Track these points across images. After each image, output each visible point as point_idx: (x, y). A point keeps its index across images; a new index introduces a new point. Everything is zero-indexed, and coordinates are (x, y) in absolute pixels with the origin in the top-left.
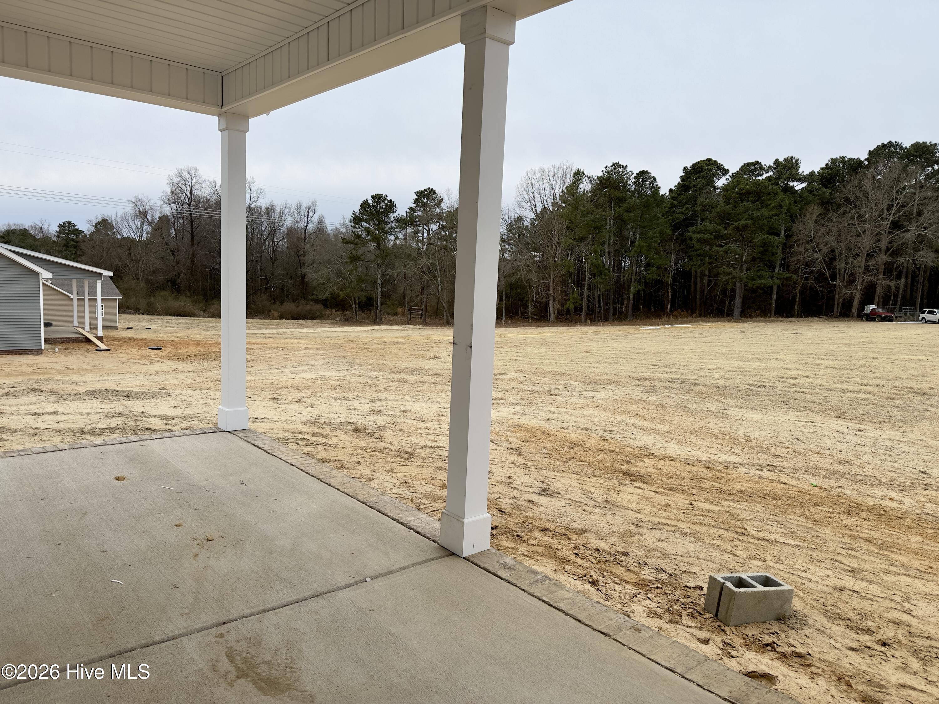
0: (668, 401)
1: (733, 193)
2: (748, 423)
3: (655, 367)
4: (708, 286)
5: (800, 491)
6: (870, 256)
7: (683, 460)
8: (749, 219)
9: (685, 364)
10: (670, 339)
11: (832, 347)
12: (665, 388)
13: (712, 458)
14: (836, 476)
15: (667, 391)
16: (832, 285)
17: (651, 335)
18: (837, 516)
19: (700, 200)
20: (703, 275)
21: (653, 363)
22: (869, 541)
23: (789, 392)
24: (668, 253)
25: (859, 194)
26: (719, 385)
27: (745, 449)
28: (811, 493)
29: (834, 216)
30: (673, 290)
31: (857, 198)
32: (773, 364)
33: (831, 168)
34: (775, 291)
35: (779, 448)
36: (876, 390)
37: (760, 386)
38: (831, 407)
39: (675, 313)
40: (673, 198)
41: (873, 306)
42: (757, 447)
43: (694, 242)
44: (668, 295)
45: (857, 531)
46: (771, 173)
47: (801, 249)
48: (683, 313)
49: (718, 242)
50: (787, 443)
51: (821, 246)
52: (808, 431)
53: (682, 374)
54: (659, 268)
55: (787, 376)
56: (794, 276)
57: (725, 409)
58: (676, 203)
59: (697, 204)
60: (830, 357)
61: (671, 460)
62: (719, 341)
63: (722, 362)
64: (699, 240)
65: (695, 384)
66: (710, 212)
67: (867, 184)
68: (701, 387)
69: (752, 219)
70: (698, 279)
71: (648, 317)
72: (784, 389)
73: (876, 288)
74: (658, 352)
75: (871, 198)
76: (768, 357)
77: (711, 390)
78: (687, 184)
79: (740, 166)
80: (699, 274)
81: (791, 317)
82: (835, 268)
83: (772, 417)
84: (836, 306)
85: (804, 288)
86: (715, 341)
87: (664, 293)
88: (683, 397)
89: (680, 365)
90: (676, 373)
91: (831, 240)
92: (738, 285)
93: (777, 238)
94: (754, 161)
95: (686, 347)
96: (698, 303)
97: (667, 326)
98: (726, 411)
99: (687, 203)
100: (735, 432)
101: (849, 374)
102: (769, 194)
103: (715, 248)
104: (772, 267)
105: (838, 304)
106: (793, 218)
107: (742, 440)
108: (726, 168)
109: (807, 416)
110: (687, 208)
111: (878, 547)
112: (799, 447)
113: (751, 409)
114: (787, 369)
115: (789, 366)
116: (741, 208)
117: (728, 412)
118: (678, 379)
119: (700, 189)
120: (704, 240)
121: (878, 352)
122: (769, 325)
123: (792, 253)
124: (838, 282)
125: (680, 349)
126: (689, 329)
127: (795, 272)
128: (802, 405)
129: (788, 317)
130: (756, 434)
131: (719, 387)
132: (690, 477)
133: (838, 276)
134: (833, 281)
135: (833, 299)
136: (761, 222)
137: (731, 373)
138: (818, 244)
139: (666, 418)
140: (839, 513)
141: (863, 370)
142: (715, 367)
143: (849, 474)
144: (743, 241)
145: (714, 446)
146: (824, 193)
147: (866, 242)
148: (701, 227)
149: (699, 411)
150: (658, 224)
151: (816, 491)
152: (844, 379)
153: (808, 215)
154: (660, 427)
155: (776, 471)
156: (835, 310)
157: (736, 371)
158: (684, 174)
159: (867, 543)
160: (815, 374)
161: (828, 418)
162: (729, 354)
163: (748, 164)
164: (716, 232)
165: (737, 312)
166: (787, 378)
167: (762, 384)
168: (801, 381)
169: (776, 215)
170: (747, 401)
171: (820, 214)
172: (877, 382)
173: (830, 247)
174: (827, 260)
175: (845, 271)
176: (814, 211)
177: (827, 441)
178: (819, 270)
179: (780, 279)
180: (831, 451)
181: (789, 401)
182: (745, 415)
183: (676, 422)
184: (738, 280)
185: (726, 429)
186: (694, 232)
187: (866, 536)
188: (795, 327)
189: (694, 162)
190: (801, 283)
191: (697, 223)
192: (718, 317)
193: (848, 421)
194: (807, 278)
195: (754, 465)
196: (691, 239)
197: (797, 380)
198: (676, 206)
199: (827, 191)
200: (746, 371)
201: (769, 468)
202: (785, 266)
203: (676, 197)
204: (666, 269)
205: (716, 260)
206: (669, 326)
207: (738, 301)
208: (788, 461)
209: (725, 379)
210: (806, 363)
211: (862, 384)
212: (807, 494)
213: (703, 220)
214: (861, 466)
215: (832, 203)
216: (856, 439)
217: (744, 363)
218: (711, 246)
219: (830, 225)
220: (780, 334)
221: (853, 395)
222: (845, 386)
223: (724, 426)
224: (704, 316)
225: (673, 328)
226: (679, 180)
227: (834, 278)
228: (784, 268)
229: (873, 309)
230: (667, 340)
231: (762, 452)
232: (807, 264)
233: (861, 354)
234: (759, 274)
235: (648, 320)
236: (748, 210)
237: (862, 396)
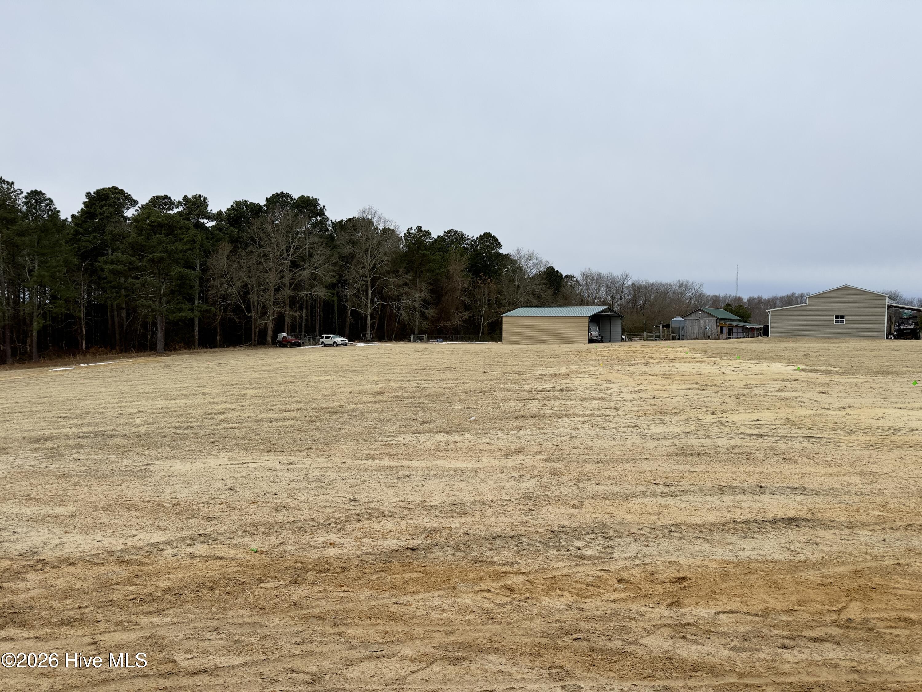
0: (76, 467)
1: (145, 224)
2: (175, 478)
3: (63, 420)
4: (127, 320)
5: (240, 565)
6: (277, 291)
7: (87, 558)
8: (164, 252)
9: (101, 411)
10: (86, 381)
11: (255, 375)
12: (72, 447)
13: (129, 543)
14: (275, 529)
15: (75, 451)
16: (248, 316)
17: (61, 378)
18: (284, 590)
19: (109, 229)
20: (120, 308)
21: (59, 415)
22: (322, 618)
23: (218, 429)
24: (77, 284)
25: (262, 235)
26: (140, 433)
27: (173, 518)
28: (252, 563)
29: (243, 253)
30: (87, 324)
31: (261, 238)
32: (199, 399)
33: (237, 210)
34: (196, 323)
35: (212, 506)
36: (298, 415)
37: (187, 428)
38: (260, 441)
39: (92, 350)
40: (76, 224)
41: (284, 334)
42: (187, 510)
43: (106, 273)
44: (82, 331)
45: (308, 607)
46: (181, 209)
47: (217, 283)
48: (100, 350)
49: (133, 274)
50: (220, 497)
51: (235, 280)
52: (240, 475)
53: (97, 424)
54: (66, 301)
55: (214, 411)
56: (213, 309)
57: (148, 465)
58: (81, 230)
59: (105, 233)
60: (254, 386)
61: (71, 564)
62: (142, 379)
63: (145, 404)
64: (112, 272)
65: (113, 436)
66: (122, 243)
67: (268, 227)
68: (118, 439)
69: (167, 252)
70: (116, 313)
71: (59, 356)
72: (212, 427)
73: (284, 318)
74: (67, 400)
75: (272, 239)
76: (194, 392)
77: (132, 442)
78: (92, 210)
79: (149, 199)
80: (115, 307)
81: (215, 347)
82: (249, 301)
83: (202, 465)
84: (253, 336)
85: (223, 319)
86: (137, 379)
87: (77, 329)
88: (96, 457)
89: (95, 413)
90: (88, 424)
91: (243, 275)
92: (159, 318)
93: (193, 272)
94: (163, 195)
95: (104, 390)
96: (118, 337)
97: (83, 365)
98: (149, 467)
99: (94, 231)
100: (160, 495)
101: (273, 401)
102: (181, 228)
103: (130, 280)
104: (191, 300)
105: (255, 334)
106: (207, 254)
107: (168, 505)
108: (134, 198)
109: (240, 455)
110: (95, 237)
111: (332, 624)
112: (233, 499)
113: (178, 458)
114: (214, 403)
115: (216, 400)
116: (154, 240)
117: (151, 468)
118: (91, 433)
119: (108, 217)
120: (117, 271)
121: (294, 376)
122: (194, 357)
123: (210, 287)
124: (253, 314)
125: (97, 393)
126: (110, 367)
127: (214, 304)
128: (233, 443)
129: (211, 348)
130: (184, 493)
131: (140, 436)
132: (95, 586)
133: (252, 309)
134: (249, 313)
135: (250, 328)
136: (176, 256)
137: (154, 416)
138: (232, 279)
139: (70, 493)
140: (285, 586)
141: (284, 395)
142: (136, 410)
143: (288, 522)
144: (159, 274)
145: (134, 522)
146: (232, 232)
147: (272, 278)
148: (112, 257)
149: (116, 473)
150: (61, 251)
151: (257, 559)
152: (269, 407)
153: (220, 252)
154: (59, 510)
155: (211, 541)
156: (253, 338)
157: (161, 413)
158: (87, 200)
159: (321, 622)
160: (242, 406)
161: (259, 454)
162: (152, 393)
163: (157, 197)
164: (130, 263)
165: (160, 345)
166: (215, 414)
167: (189, 424)
168: (230, 416)
169: (190, 249)
170: (173, 448)
171: (231, 251)
172: (297, 406)
173: (243, 282)
174: (242, 293)
175: (258, 303)
176: (225, 248)
177: (262, 484)
178: (235, 303)
179: (200, 311)
180: (267, 496)
181: (218, 441)
182: (172, 468)
183: (83, 496)
184: (158, 313)
185: (148, 493)
186: (105, 263)
187: (318, 611)
188: (218, 357)
189: (98, 189)
190: (220, 315)
191: (108, 254)
192: (141, 352)
193: (278, 454)
194: (225, 311)
195: (183, 539)
196: (102, 270)
197: (225, 415)
198: (81, 234)
199: (235, 230)
200: (172, 411)
201: (202, 539)
202: (204, 299)
203: (80, 224)
204: (77, 302)
205: (133, 293)
206: (86, 365)
207: (160, 335)
208: (223, 523)
209: (148, 424)
210: (232, 395)
211: (285, 411)
212: (247, 566)
213: (114, 250)
214: (298, 507)
215: (240, 242)
216: (289, 475)
217: (169, 402)
218: (126, 278)
219: (241, 261)
220: (205, 365)
221: (280, 424)
222: (270, 415)
223: (146, 488)
224: (126, 352)
225: (90, 367)
226: (83, 206)
227: (249, 311)
228: (203, 301)
229: (284, 337)
230: (81, 382)
231: (193, 516)
232: (225, 297)
233: (280, 380)
234: (179, 307)
235: (59, 360)
236: (161, 243)
237: (287, 423)
